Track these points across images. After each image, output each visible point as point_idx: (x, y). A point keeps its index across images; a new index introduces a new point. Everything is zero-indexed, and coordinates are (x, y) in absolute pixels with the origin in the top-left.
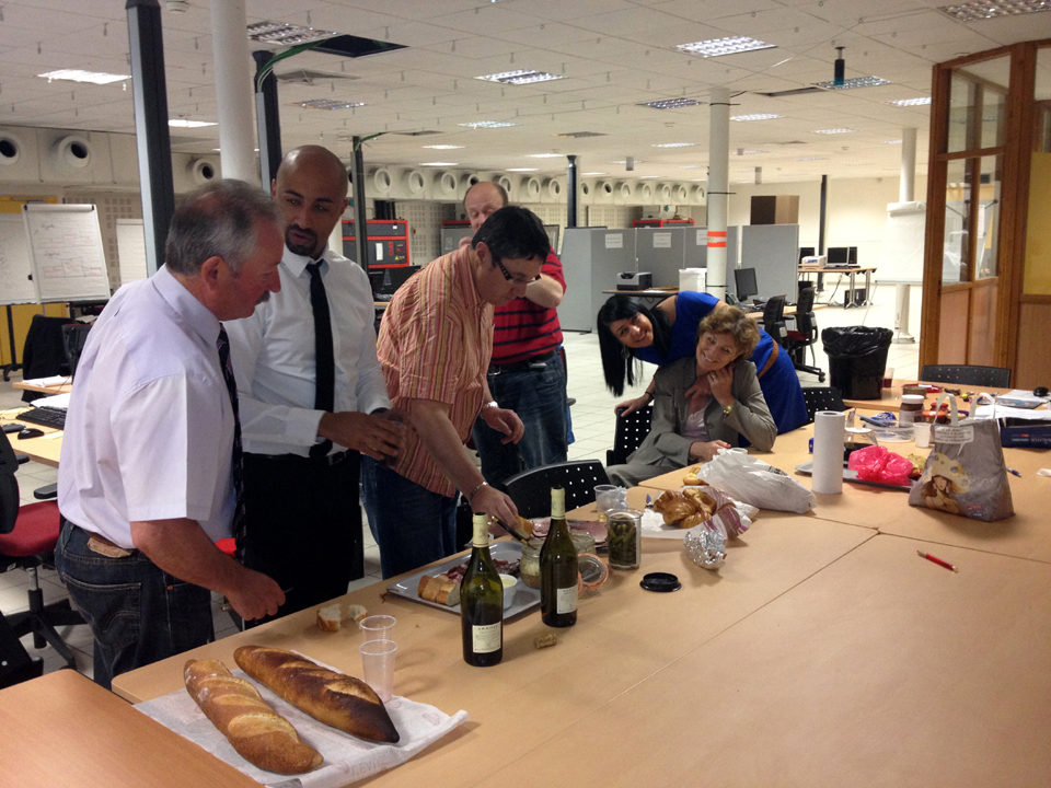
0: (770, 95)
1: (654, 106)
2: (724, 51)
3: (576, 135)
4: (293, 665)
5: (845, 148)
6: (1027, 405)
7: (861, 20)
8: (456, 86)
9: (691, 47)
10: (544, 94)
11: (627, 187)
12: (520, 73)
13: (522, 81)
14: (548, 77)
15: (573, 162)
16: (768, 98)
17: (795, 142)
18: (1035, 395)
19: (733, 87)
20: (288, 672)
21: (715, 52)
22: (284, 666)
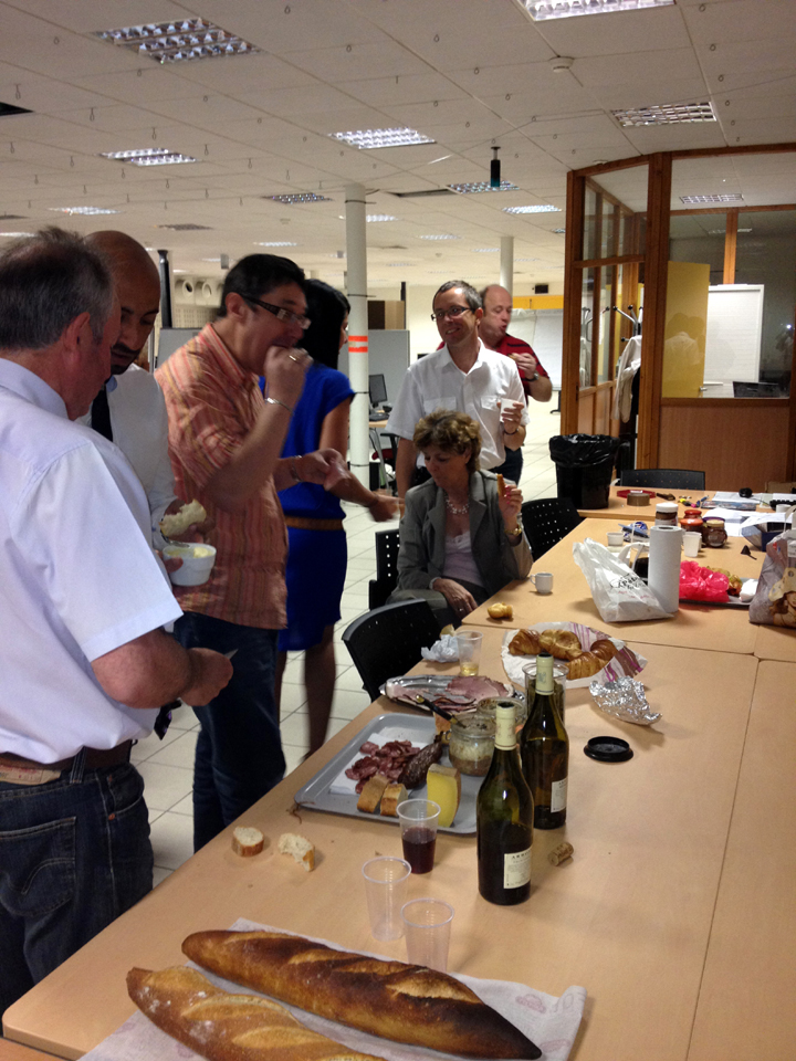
0: (399, 195)
1: (277, 199)
2: (380, 144)
3: (179, 227)
4: (311, 957)
5: (438, 255)
6: (747, 507)
7: (534, 118)
8: (72, 163)
9: (350, 137)
10: (167, 178)
11: (208, 286)
12: (150, 153)
13: (148, 162)
14: (179, 160)
15: (165, 258)
16: (398, 199)
17: (397, 247)
18: (741, 496)
19: (369, 185)
20: (306, 969)
21: (371, 144)
22: (296, 960)
